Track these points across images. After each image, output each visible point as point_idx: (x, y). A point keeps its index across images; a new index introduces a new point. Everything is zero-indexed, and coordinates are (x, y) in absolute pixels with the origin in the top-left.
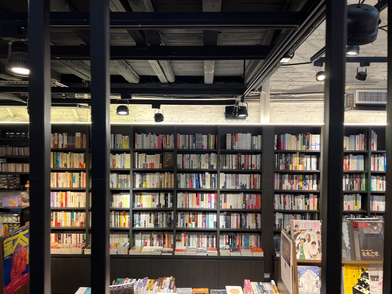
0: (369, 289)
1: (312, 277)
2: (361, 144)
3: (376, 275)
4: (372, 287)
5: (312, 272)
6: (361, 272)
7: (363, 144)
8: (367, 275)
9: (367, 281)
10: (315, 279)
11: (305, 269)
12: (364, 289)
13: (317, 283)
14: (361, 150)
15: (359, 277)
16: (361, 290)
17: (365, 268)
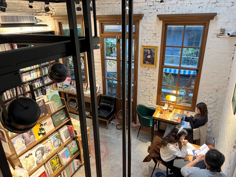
0: (44, 130)
1: (19, 141)
2: (8, 46)
3: (45, 123)
4: (45, 128)
5: (19, 138)
6: (40, 125)
7: (9, 46)
8: (42, 125)
9: (43, 127)
10: (21, 141)
11: (15, 139)
12: (42, 131)
13: (23, 142)
14: (9, 50)
15: (39, 127)
16: (42, 132)
17: (41, 123)
